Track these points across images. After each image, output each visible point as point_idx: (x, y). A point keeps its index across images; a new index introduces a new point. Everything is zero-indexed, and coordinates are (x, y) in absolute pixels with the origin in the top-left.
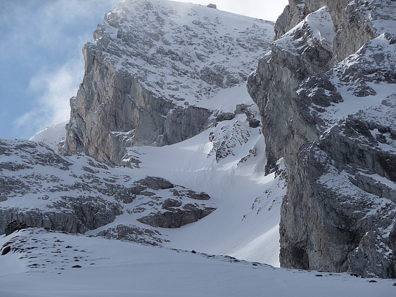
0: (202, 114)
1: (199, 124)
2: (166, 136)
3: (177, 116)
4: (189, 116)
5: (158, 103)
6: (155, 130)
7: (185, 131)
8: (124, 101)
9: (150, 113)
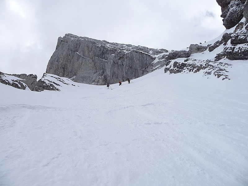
0: (145, 59)
1: (142, 68)
2: (105, 77)
3: (119, 58)
4: (131, 59)
5: (100, 50)
6: (95, 73)
7: (126, 73)
8: (73, 57)
9: (92, 59)
